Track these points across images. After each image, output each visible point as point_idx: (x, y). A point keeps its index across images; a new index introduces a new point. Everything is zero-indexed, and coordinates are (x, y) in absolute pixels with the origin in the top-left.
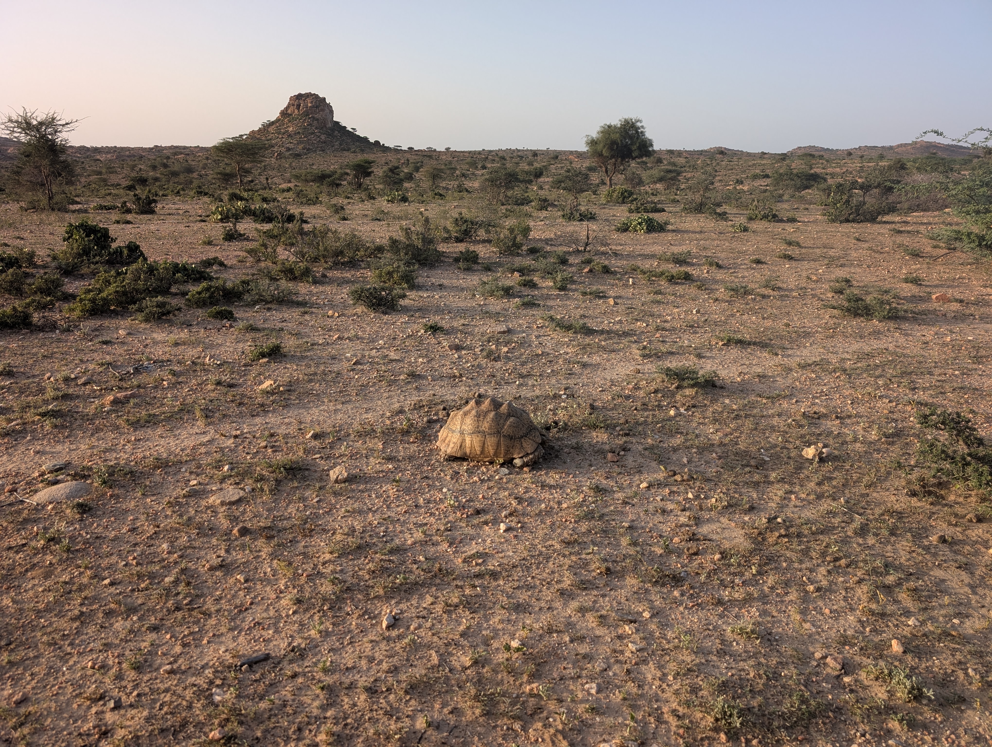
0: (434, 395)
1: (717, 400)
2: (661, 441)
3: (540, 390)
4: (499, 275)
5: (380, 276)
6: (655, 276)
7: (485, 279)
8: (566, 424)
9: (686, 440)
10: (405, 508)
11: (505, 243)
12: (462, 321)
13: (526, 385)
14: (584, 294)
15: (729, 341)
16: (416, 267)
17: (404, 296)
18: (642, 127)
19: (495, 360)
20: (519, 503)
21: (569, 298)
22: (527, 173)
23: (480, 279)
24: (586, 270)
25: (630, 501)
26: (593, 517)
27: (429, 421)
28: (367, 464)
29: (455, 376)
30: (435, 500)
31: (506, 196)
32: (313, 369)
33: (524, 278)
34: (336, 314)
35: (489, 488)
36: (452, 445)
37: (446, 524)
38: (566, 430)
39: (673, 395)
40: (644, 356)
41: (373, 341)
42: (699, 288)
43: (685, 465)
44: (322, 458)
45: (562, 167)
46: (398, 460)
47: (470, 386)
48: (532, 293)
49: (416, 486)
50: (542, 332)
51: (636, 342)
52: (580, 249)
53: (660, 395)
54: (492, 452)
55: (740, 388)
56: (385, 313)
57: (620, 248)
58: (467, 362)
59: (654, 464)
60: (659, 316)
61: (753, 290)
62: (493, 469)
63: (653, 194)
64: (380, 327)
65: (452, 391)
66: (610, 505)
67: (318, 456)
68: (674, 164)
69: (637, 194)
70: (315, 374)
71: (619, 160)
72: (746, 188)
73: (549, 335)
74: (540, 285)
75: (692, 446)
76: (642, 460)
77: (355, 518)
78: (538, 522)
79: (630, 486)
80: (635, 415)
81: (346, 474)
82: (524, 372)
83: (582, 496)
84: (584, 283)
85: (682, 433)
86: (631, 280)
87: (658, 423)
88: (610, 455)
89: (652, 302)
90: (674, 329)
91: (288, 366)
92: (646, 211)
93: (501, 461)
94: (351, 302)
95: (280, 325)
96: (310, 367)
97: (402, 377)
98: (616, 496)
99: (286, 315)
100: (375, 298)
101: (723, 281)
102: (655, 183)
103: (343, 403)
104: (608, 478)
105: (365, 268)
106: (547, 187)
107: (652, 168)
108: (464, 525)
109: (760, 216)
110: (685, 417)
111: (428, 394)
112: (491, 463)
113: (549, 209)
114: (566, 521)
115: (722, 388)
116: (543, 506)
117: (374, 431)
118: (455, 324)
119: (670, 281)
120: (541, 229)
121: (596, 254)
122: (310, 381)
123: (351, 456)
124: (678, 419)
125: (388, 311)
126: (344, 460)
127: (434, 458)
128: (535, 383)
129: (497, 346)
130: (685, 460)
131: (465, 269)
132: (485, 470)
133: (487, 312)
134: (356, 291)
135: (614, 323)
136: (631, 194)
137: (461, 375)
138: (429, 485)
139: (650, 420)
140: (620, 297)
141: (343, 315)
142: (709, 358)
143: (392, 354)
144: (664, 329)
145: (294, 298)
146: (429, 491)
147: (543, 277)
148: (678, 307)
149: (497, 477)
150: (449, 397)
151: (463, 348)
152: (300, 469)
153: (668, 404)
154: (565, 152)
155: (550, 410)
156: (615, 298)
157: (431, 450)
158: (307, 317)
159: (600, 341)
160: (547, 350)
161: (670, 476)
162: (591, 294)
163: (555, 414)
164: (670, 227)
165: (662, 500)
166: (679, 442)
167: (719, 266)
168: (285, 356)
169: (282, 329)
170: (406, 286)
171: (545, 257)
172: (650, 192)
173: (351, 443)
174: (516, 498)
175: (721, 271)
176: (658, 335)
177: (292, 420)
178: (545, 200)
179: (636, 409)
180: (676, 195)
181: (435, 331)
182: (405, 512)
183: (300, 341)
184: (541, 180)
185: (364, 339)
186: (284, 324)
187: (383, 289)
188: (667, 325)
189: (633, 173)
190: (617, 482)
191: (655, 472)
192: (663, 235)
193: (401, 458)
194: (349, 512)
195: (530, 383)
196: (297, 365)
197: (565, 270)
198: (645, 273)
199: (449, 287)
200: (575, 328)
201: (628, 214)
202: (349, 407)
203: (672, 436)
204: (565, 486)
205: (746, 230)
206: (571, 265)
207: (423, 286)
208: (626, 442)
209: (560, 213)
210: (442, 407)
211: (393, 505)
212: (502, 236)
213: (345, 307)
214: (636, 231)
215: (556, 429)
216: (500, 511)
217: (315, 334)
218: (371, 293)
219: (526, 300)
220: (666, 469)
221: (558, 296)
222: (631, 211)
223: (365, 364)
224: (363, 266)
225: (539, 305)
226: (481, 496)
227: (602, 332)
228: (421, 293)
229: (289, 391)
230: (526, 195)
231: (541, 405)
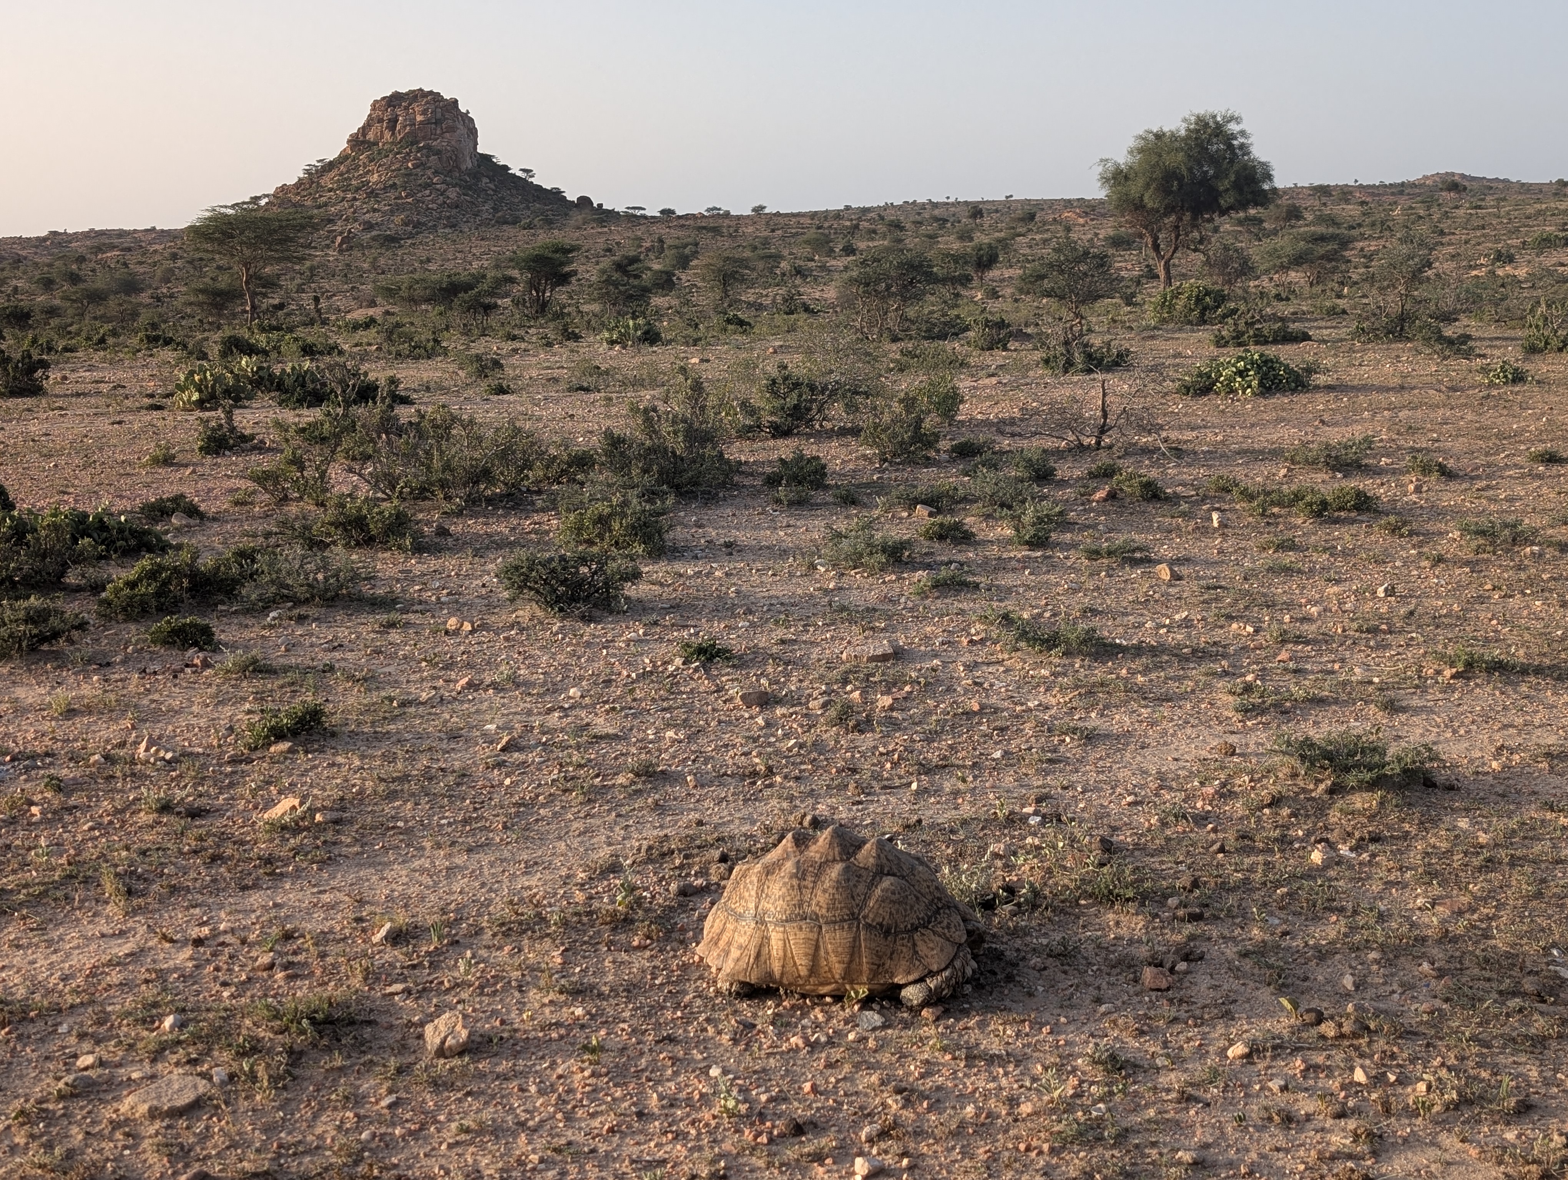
0: (700, 823)
1: (1435, 822)
2: (1285, 934)
3: (973, 803)
4: (876, 513)
5: (579, 529)
6: (1280, 504)
7: (841, 526)
8: (1036, 893)
9: (1353, 929)
10: (611, 1120)
11: (895, 435)
12: (780, 633)
13: (938, 792)
14: (1094, 554)
15: (1469, 665)
16: (670, 501)
17: (635, 576)
18: (1243, 133)
19: (859, 728)
20: (908, 1103)
21: (1053, 568)
22: (956, 259)
23: (828, 526)
24: (1100, 495)
25: (1200, 1093)
26: (1100, 1139)
27: (685, 892)
28: (521, 1006)
29: (755, 774)
30: (689, 1098)
31: (904, 318)
32: (400, 766)
33: (939, 519)
34: (467, 627)
35: (829, 1065)
36: (735, 953)
37: (713, 1162)
38: (1035, 907)
39: (1321, 809)
40: (1246, 711)
41: (555, 689)
42: (1395, 530)
43: (1348, 995)
44: (408, 992)
45: (1045, 241)
46: (600, 995)
47: (791, 798)
48: (961, 557)
49: (643, 1062)
50: (982, 654)
51: (1226, 673)
52: (1086, 441)
53: (1285, 812)
54: (838, 969)
55: (1500, 789)
56: (587, 619)
57: (1189, 435)
58: (787, 736)
59: (1265, 994)
60: (1289, 606)
61: (1535, 532)
62: (840, 1013)
63: (1278, 297)
64: (573, 654)
65: (745, 812)
66: (1147, 1106)
67: (398, 987)
68: (1332, 221)
69: (1237, 298)
70: (405, 778)
71: (1187, 217)
72: (1522, 272)
73: (1000, 662)
74: (980, 537)
75: (1367, 945)
76: (1235, 984)
77: (482, 1146)
78: (956, 1154)
79: (1201, 1052)
80: (1220, 865)
81: (464, 1034)
82: (933, 757)
83: (1073, 1081)
84: (1094, 526)
85: (1341, 910)
86: (1215, 516)
87: (1278, 884)
88: (1148, 973)
89: (1270, 569)
90: (1327, 639)
91: (340, 759)
92: (1261, 339)
93: (863, 991)
94: (506, 594)
95: (327, 658)
96: (394, 760)
97: (621, 780)
98: (1163, 1080)
99: (343, 633)
100: (563, 582)
101: (1457, 512)
102: (1284, 268)
103: (469, 850)
104: (1142, 1033)
105: (543, 510)
106: (1008, 291)
107: (1275, 232)
108: (761, 1163)
109: (1555, 343)
110: (1351, 867)
111: (684, 820)
112: (838, 998)
113: (1012, 345)
114: (1028, 1149)
115: (1451, 788)
116: (970, 1109)
117: (542, 919)
118: (762, 641)
119: (1319, 514)
120: (989, 397)
121: (1127, 454)
122: (392, 796)
123: (481, 987)
124: (1332, 873)
125: (597, 613)
126: (464, 995)
127: (690, 987)
128: (961, 786)
129: (864, 693)
130: (1348, 982)
131: (791, 504)
132: (821, 1017)
133: (843, 609)
134: (517, 568)
135: (1169, 627)
136: (1220, 299)
137: (770, 769)
138: (674, 1060)
139: (1258, 876)
140: (1186, 560)
141: (484, 627)
142: (1417, 711)
143: (600, 721)
144: (1299, 639)
145: (366, 589)
146: (676, 1074)
147: (988, 517)
148: (1338, 582)
149: (851, 1036)
150: (737, 829)
151: (779, 702)
152: (352, 1023)
153: (1308, 834)
154: (1051, 204)
155: (996, 855)
156: (1172, 563)
157: (684, 967)
158: (395, 636)
159: (1132, 673)
160: (994, 700)
161: (1306, 1026)
162: (1110, 553)
163: (1009, 867)
164: (1321, 379)
165: (1284, 1089)
166: (1333, 934)
167: (1447, 474)
168: (333, 735)
169: (330, 669)
170: (639, 549)
171: (995, 467)
172: (1274, 292)
173: (483, 953)
174: (899, 1091)
175: (1453, 485)
176: (1284, 655)
177: (341, 896)
178: (1001, 324)
179: (1222, 850)
180: (1339, 296)
181: (710, 659)
182: (611, 1130)
183: (375, 697)
184: (994, 274)
185: (533, 685)
186: (337, 655)
187: (583, 560)
188: (1309, 629)
189: (1226, 248)
190: (1165, 1044)
191: (1269, 1014)
192: (1303, 398)
193: (606, 989)
194: (467, 1131)
195: (947, 786)
196: (363, 757)
197: (1044, 498)
198: (1251, 497)
199: (751, 549)
200: (1067, 642)
201: (1214, 351)
202: (485, 859)
203: (1316, 919)
204: (1026, 1057)
205: (1518, 378)
206: (1063, 484)
207: (687, 548)
208: (1192, 937)
209: (1038, 355)
210: (716, 854)
211: (580, 1113)
212: (887, 418)
213: (490, 608)
214: (1233, 391)
215: (1008, 907)
216: (856, 1126)
217: (413, 677)
218: (553, 571)
219: (944, 573)
220: (1296, 1006)
221: (1025, 562)
222: (1220, 343)
223: (531, 748)
224: (539, 504)
225: (977, 586)
226: (807, 1087)
227: (1138, 650)
228: (679, 567)
229: (336, 822)
230: (953, 313)
231: (972, 845)
